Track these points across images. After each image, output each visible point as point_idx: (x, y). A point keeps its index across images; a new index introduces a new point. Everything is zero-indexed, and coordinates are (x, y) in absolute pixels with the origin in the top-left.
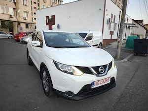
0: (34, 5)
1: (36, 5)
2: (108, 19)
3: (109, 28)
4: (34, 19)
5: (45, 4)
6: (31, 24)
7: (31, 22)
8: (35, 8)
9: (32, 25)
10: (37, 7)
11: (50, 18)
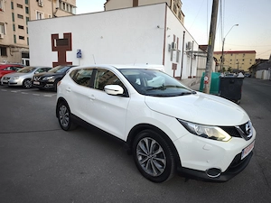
0: (18, 11)
1: (22, 11)
2: (171, 43)
3: (171, 60)
4: (17, 37)
5: (40, 10)
6: (13, 47)
7: (13, 43)
8: (20, 16)
9: (16, 49)
10: (25, 15)
11: (61, 37)
